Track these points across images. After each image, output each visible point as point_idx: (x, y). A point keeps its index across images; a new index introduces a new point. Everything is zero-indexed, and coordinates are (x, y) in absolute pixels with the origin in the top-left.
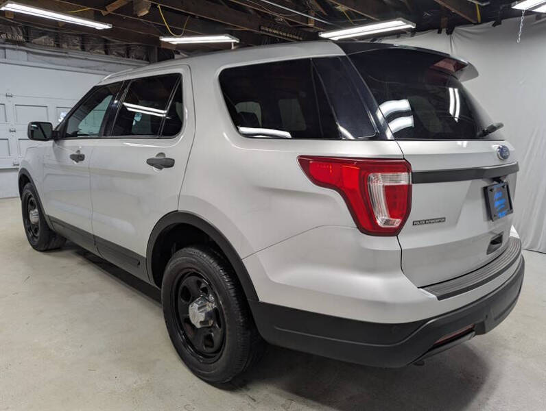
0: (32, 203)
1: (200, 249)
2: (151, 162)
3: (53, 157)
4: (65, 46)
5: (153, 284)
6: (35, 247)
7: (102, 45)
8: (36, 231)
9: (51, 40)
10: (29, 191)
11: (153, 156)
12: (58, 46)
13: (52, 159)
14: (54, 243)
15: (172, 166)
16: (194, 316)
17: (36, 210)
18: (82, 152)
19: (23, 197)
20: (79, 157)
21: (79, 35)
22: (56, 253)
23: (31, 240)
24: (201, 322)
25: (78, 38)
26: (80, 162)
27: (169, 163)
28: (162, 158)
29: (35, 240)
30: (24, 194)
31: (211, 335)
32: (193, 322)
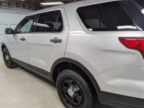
0: (6, 54)
1: (73, 71)
2: (52, 41)
3: (14, 39)
4: (12, 6)
5: (53, 81)
6: (8, 67)
7: (22, 6)
8: (8, 62)
9: (8, 4)
10: (5, 50)
11: (53, 38)
12: (10, 6)
13: (13, 40)
14: (14, 66)
15: (61, 42)
16: (70, 93)
17: (8, 56)
18: (24, 38)
19: (3, 52)
20: (23, 39)
21: (16, 3)
22: (15, 69)
23: (6, 65)
24: (73, 95)
25: (15, 4)
26: (24, 41)
27: (60, 41)
28: (56, 39)
29: (8, 65)
30: (4, 51)
31: (76, 99)
32: (70, 95)
